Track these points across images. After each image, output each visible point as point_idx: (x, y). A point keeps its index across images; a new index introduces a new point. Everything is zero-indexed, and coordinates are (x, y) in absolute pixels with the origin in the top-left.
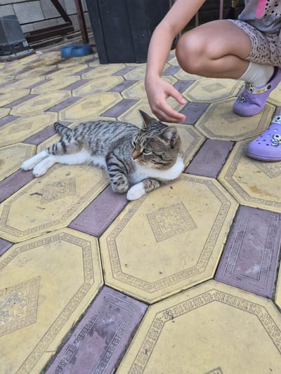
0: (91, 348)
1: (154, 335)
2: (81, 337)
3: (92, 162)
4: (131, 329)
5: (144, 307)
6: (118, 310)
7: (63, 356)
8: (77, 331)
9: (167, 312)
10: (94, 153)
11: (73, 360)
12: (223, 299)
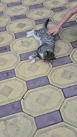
0: (5, 75)
1: (12, 80)
2: (5, 73)
3: (39, 41)
4: (11, 77)
5: (15, 76)
6: (12, 74)
7: (2, 73)
8: (6, 72)
9: (16, 79)
10: (41, 40)
11: (2, 74)
12: (23, 84)
